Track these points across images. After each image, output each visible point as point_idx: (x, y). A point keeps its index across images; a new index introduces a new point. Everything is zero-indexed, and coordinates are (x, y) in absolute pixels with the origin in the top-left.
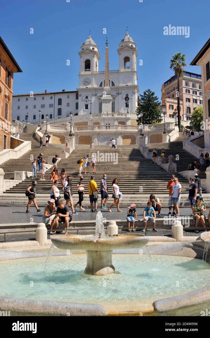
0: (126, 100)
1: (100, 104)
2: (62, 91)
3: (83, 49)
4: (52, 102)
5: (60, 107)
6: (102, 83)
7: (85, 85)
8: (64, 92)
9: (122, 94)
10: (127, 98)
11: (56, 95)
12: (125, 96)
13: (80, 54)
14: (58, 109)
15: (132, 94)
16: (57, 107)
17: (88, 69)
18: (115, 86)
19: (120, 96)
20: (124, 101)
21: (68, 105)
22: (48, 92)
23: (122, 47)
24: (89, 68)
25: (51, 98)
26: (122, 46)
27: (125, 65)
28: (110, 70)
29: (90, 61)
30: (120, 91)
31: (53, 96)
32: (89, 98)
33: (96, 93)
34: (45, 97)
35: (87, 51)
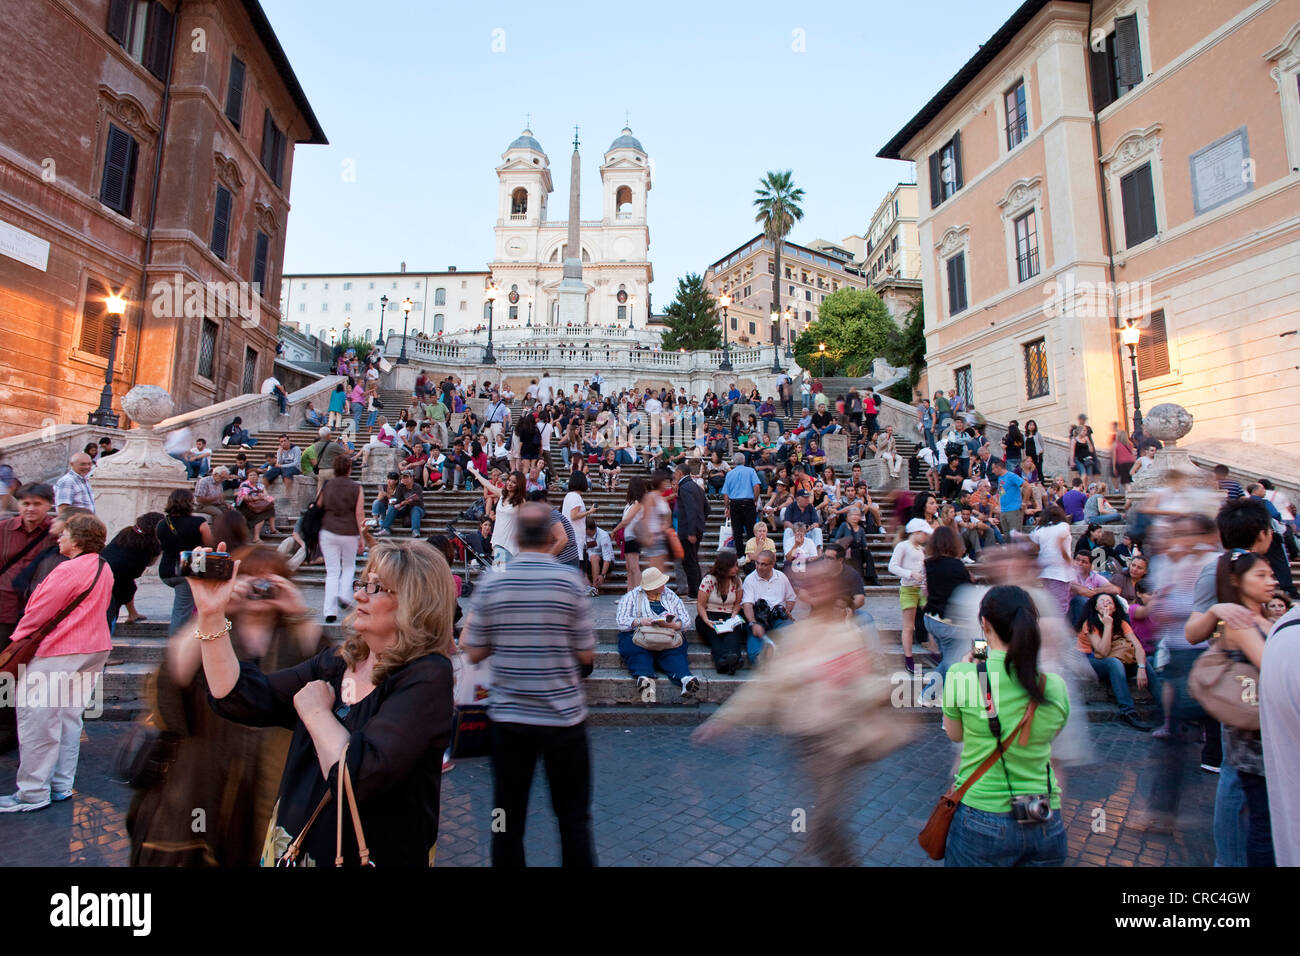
0: (619, 300)
1: (550, 306)
2: (447, 270)
3: (509, 160)
4: (417, 295)
5: (439, 310)
6: (556, 250)
7: (510, 254)
8: (452, 272)
9: (610, 284)
10: (622, 295)
11: (431, 280)
12: (616, 290)
13: (499, 173)
14: (436, 316)
15: (635, 283)
16: (433, 309)
17: (520, 214)
18: (592, 260)
19: (603, 289)
20: (616, 303)
21: (463, 304)
22: (407, 271)
23: (614, 162)
24: (525, 210)
25: (418, 285)
26: (613, 159)
27: (618, 210)
28: (582, 219)
29: (526, 192)
30: (603, 276)
31: (423, 280)
32: (520, 291)
33: (541, 279)
34: (400, 281)
35: (520, 167)
